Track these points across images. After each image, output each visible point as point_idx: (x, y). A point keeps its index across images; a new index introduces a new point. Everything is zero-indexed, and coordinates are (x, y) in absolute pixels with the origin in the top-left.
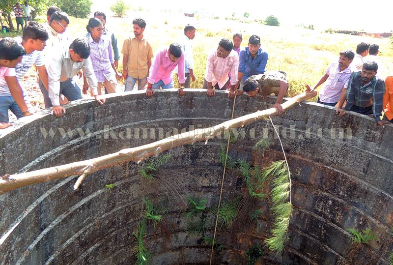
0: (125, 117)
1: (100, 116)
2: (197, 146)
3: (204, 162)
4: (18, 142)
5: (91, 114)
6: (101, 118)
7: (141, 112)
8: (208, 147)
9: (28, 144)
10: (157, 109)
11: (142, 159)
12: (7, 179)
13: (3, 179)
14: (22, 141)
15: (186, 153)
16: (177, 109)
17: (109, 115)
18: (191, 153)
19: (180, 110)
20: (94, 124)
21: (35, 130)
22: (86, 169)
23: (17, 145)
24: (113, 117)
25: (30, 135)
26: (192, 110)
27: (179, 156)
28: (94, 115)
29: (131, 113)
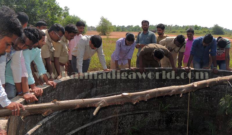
0: (117, 87)
1: (100, 85)
2: (171, 112)
3: (177, 126)
4: (52, 94)
5: (95, 83)
6: (101, 86)
7: (128, 84)
8: (179, 113)
9: (57, 97)
10: (139, 82)
11: (137, 101)
12: (55, 102)
13: (53, 102)
14: (54, 94)
15: (161, 118)
16: (154, 83)
17: (106, 84)
18: (165, 118)
19: (156, 83)
20: (96, 90)
21: (62, 88)
22: (101, 103)
23: (51, 96)
24: (109, 86)
25: (59, 91)
26: (165, 84)
27: (156, 120)
28: (97, 83)
29: (121, 84)
